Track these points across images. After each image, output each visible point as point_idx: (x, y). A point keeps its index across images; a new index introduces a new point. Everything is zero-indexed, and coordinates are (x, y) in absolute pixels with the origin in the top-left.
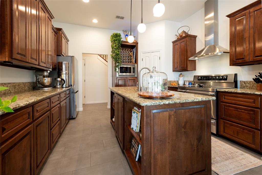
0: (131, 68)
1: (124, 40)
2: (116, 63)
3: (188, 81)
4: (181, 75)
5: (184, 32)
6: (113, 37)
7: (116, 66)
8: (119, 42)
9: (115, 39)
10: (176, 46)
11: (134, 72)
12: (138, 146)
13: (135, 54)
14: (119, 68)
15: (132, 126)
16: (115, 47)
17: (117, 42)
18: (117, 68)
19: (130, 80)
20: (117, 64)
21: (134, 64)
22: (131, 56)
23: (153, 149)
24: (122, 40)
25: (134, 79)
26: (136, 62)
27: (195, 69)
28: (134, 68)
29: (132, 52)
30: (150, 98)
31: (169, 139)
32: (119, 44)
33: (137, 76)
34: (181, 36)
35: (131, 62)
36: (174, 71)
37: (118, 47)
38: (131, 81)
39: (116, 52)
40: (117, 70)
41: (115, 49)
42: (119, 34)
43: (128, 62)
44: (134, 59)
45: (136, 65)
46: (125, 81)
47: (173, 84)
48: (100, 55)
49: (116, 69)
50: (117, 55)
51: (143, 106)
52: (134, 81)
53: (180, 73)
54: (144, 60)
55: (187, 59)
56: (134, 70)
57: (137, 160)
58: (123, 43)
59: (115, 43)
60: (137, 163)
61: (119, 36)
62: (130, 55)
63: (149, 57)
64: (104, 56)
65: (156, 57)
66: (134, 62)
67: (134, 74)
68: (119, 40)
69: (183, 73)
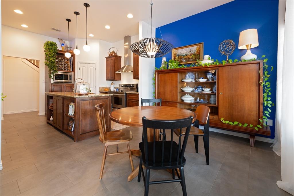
0: (67, 75)
1: (59, 49)
2: (50, 70)
3: (117, 88)
4: (112, 83)
5: (114, 52)
6: (48, 45)
7: (51, 73)
8: (55, 51)
9: (50, 47)
10: (108, 61)
11: (71, 79)
12: (73, 123)
13: (72, 63)
14: (55, 75)
15: (69, 114)
16: (50, 55)
17: (53, 51)
18: (52, 75)
19: (66, 86)
20: (52, 71)
21: (71, 72)
22: (68, 65)
23: (80, 118)
24: (57, 49)
25: (72, 85)
26: (73, 70)
27: (120, 80)
28: (71, 76)
29: (69, 61)
30: (80, 95)
31: (89, 113)
32: (55, 53)
33: (74, 83)
34: (112, 55)
35: (67, 70)
36: (107, 80)
37: (53, 56)
38: (68, 88)
39: (51, 60)
40: (52, 77)
41: (50, 57)
42: (55, 43)
43: (65, 70)
44: (71, 68)
45: (73, 73)
46: (61, 88)
47: (106, 90)
48: (29, 60)
49: (50, 76)
50: (53, 62)
51: (75, 98)
52: (71, 88)
53: (112, 81)
54: (81, 69)
55: (115, 73)
56: (71, 77)
57: (72, 131)
58: (59, 52)
59: (50, 51)
60: (72, 132)
61: (55, 45)
62: (67, 63)
63: (86, 67)
64: (36, 61)
65: (93, 68)
66: (71, 70)
67: (71, 81)
68: (55, 50)
69: (114, 82)
